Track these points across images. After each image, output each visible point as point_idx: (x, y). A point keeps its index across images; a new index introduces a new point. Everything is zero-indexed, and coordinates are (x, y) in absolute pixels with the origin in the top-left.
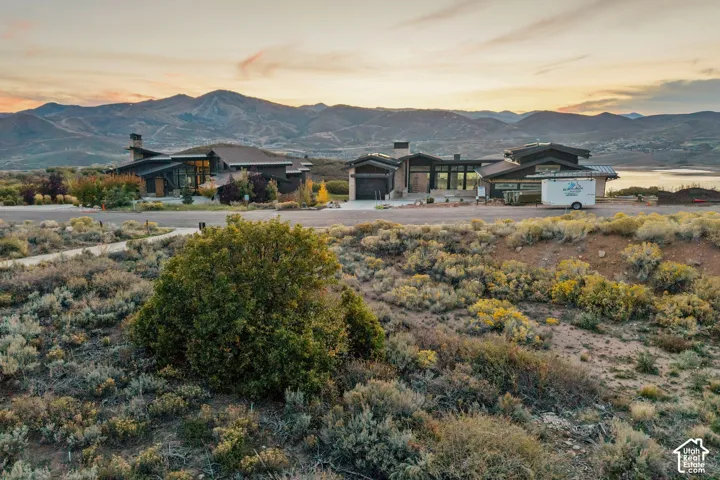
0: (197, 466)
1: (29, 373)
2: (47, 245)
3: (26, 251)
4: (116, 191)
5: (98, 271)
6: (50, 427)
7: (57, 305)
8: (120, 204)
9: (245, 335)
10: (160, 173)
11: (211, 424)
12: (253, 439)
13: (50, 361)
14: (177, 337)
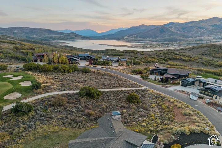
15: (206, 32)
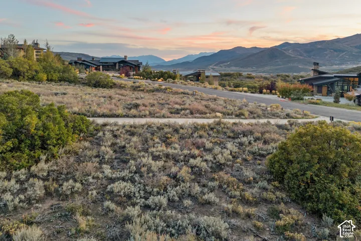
0: (268, 225)
1: (227, 165)
2: (255, 115)
3: (247, 117)
4: (298, 92)
5: (268, 132)
6: (225, 186)
7: (247, 143)
8: (298, 99)
9: (313, 181)
10: (327, 84)
11: (281, 212)
12: (296, 227)
13: (236, 163)
14: (283, 170)
15: (347, 57)
